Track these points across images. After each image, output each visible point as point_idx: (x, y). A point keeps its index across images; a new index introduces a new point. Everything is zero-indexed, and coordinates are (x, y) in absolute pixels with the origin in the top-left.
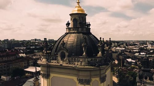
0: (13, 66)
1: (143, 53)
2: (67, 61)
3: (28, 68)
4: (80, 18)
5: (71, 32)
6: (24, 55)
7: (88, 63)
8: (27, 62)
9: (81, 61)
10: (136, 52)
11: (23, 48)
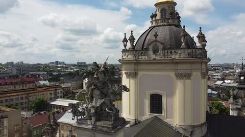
0: (34, 98)
1: (229, 81)
2: (162, 55)
3: (56, 101)
4: (169, 8)
5: (159, 24)
6: (47, 83)
7: (189, 55)
8: (54, 91)
9: (179, 52)
10: (218, 79)
11: (42, 73)
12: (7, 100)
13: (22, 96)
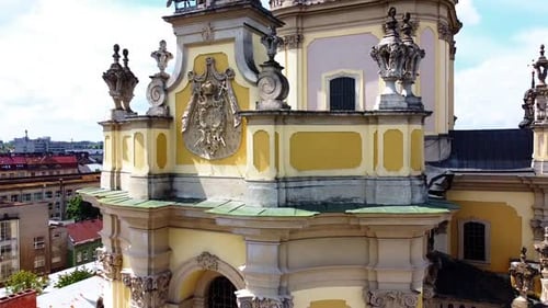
12: (16, 196)
13: (49, 189)
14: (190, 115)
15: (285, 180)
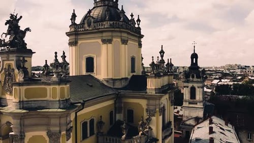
1: (226, 80)
2: (93, 26)
5: (98, 5)
9: (104, 24)
10: (216, 79)
14: (4, 81)
15: (23, 101)
